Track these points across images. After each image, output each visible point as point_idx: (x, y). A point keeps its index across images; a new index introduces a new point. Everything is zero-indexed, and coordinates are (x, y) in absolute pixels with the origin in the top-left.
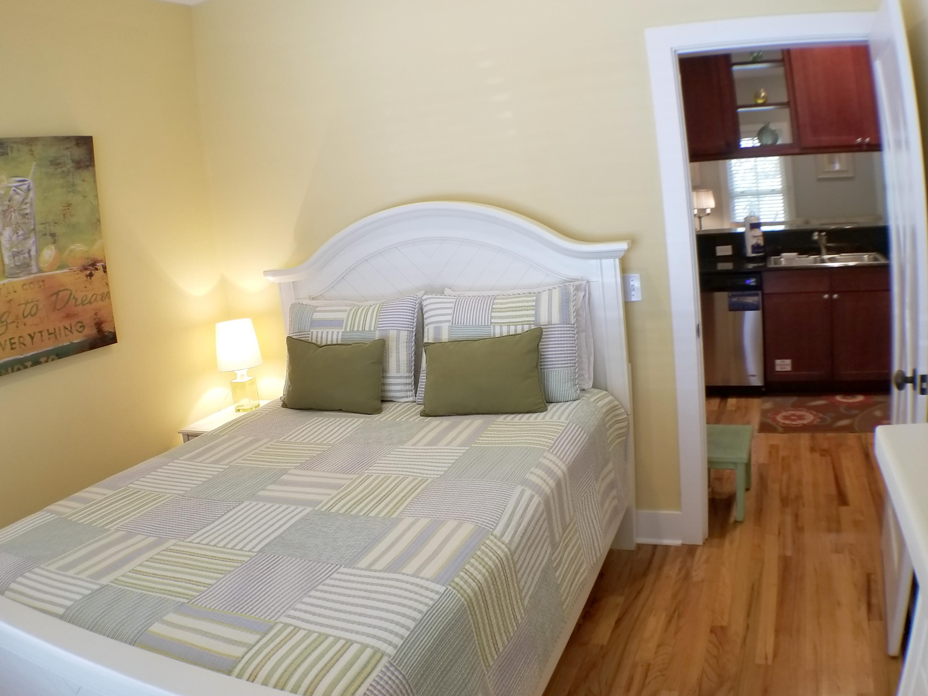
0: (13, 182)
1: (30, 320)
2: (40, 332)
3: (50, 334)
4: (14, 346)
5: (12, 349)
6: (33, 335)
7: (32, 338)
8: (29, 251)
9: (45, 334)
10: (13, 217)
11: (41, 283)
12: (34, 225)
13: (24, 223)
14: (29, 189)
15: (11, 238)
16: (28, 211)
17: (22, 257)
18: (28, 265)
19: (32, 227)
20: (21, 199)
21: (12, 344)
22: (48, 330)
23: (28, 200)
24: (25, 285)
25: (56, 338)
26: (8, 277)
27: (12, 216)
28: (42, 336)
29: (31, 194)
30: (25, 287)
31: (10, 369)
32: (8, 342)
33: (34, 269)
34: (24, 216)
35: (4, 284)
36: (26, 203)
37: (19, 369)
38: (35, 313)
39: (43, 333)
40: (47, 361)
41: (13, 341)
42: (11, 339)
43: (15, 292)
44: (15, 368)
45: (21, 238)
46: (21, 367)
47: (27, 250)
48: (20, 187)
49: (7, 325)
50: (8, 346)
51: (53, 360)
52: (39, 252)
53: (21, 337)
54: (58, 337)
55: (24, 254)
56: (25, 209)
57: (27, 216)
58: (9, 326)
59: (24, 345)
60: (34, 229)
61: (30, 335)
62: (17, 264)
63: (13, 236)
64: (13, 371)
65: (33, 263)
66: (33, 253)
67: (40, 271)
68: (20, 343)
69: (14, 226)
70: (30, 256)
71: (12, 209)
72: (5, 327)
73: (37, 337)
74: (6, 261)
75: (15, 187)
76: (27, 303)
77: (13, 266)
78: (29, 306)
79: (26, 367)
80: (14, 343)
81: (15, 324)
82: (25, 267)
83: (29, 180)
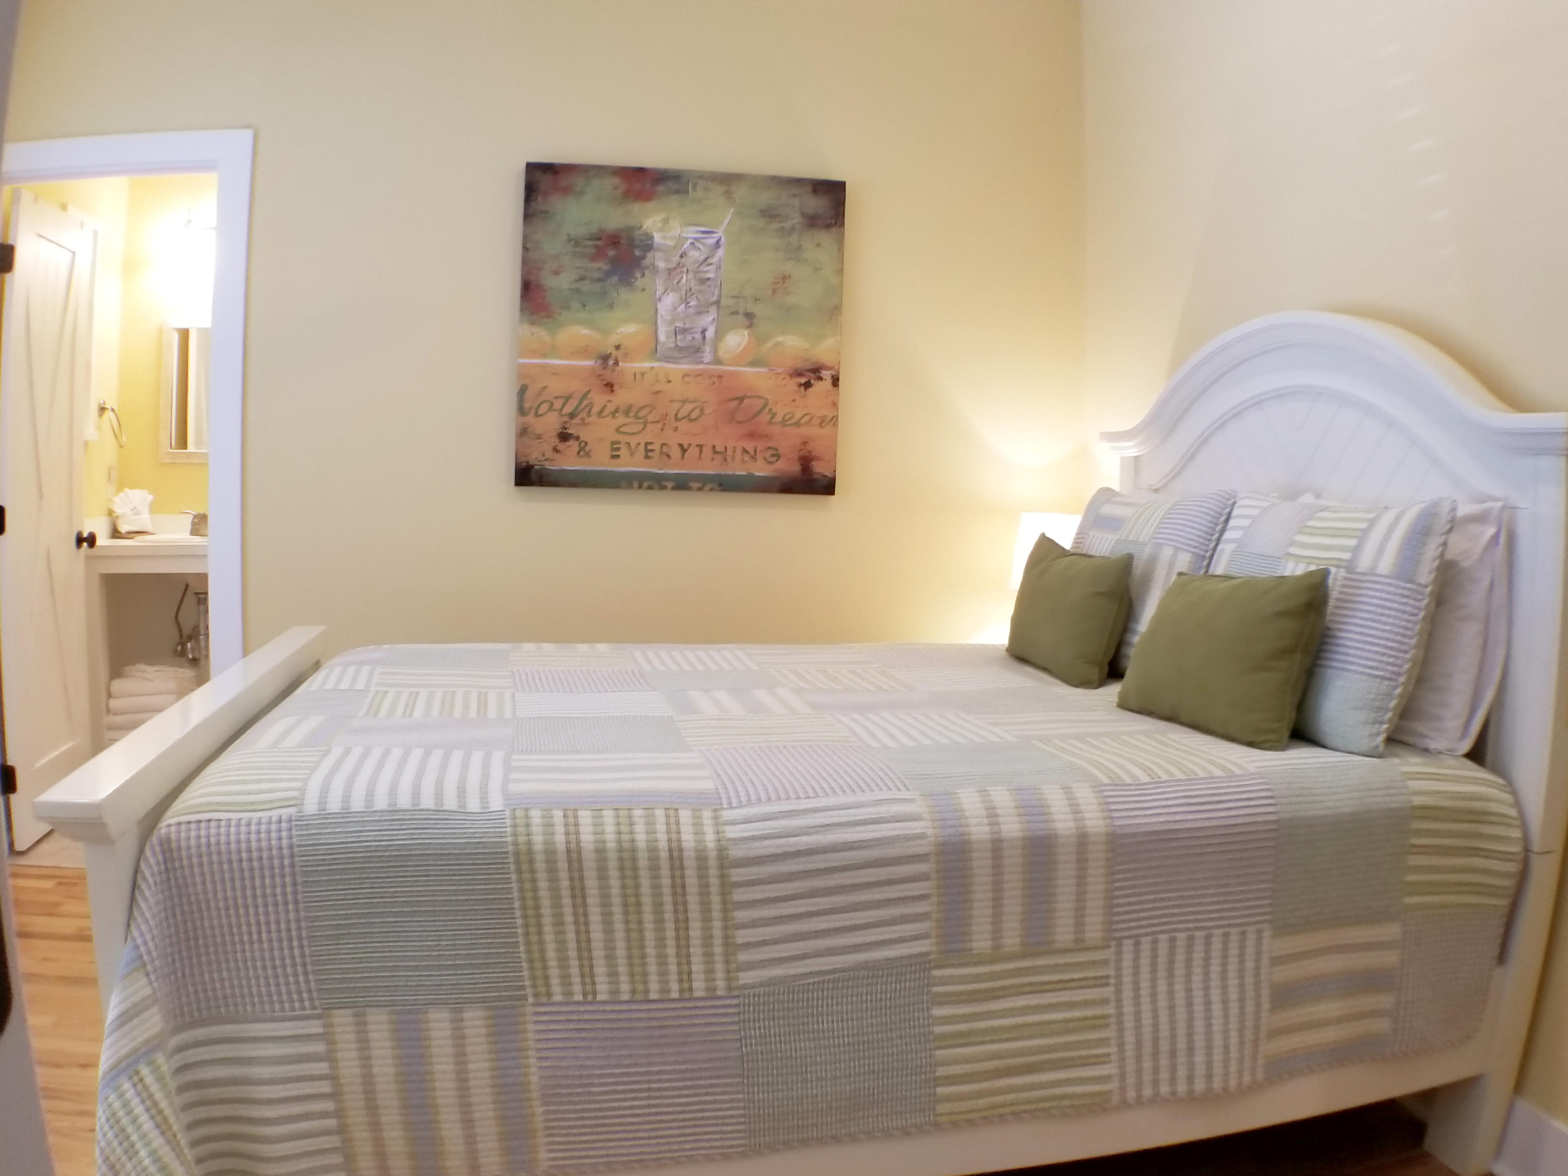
0: (691, 233)
1: (684, 426)
2: (700, 447)
3: (716, 453)
4: (650, 454)
5: (647, 457)
6: (686, 447)
7: (684, 451)
8: (704, 331)
9: (707, 451)
10: (684, 280)
11: (715, 379)
12: (720, 296)
13: (701, 292)
14: (717, 245)
15: (675, 308)
16: (711, 275)
17: (689, 337)
18: (698, 350)
19: (715, 298)
20: (702, 258)
21: (647, 451)
22: (714, 447)
23: (714, 260)
24: (685, 375)
25: (725, 460)
26: (659, 360)
27: (682, 278)
28: (701, 451)
29: (720, 253)
30: (687, 379)
31: (636, 484)
32: (642, 446)
33: (707, 356)
34: (704, 281)
35: (652, 368)
36: (711, 264)
37: (650, 488)
38: (695, 419)
39: (704, 449)
40: (700, 489)
41: (649, 447)
42: (647, 444)
43: (669, 382)
44: (646, 484)
45: (692, 310)
46: (656, 485)
47: (700, 330)
48: (703, 241)
49: (645, 424)
50: (641, 451)
51: (711, 490)
52: (720, 335)
53: (663, 445)
54: (729, 458)
55: (696, 333)
56: (707, 272)
57: (708, 283)
58: (648, 425)
59: (669, 456)
60: (718, 303)
61: (681, 445)
62: (680, 344)
63: (679, 306)
64: (640, 487)
65: (708, 348)
66: (710, 334)
67: (717, 361)
68: (662, 453)
69: (684, 292)
70: (704, 338)
71: (685, 269)
72: (641, 426)
73: (693, 452)
74: (662, 337)
75: (695, 239)
76: (685, 402)
77: (673, 346)
78: (688, 407)
79: (664, 488)
80: (652, 450)
81: (660, 426)
82: (694, 351)
83: (720, 233)
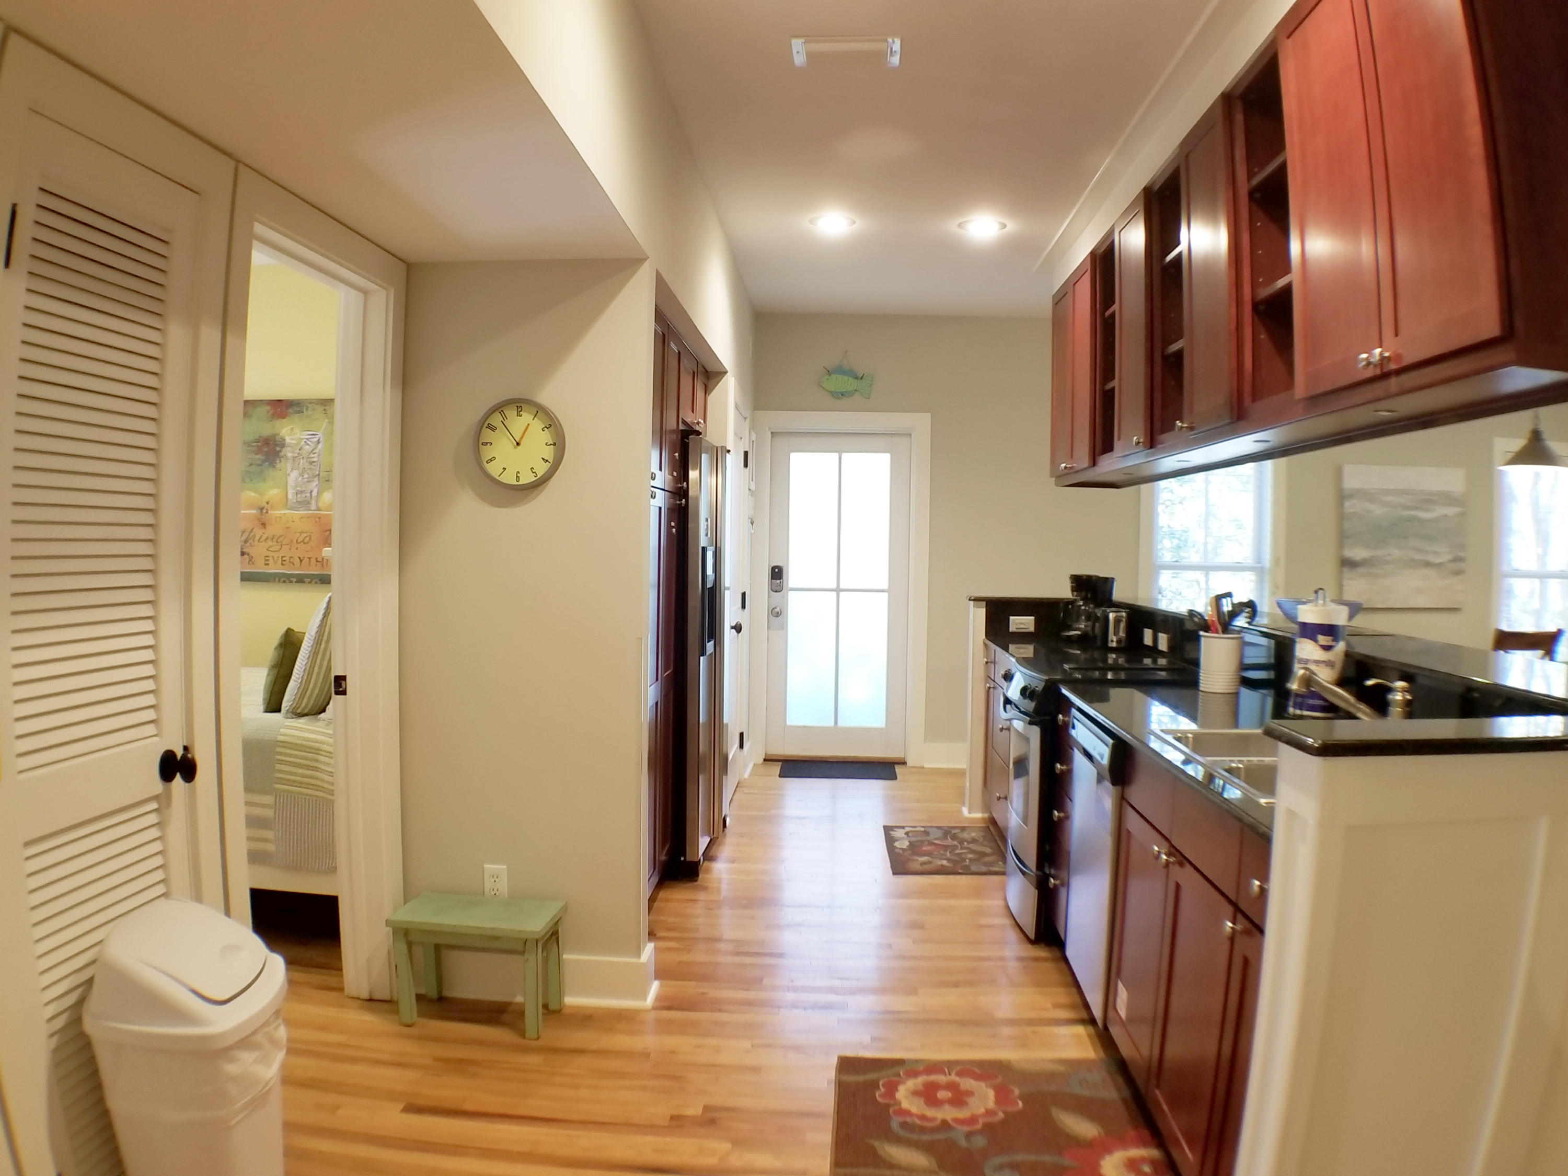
0: (305, 435)
1: (301, 546)
2: (310, 558)
3: (317, 561)
4: (284, 563)
5: (282, 564)
6: (302, 558)
7: (301, 561)
8: (311, 492)
9: (313, 561)
10: (301, 463)
11: (317, 519)
12: (319, 471)
13: (310, 469)
14: (318, 442)
15: (297, 479)
16: (315, 460)
17: (304, 495)
18: (308, 503)
19: (317, 473)
20: (311, 450)
21: (282, 561)
22: (317, 559)
23: (316, 451)
24: (302, 518)
25: (323, 566)
26: (289, 509)
27: (300, 462)
28: (310, 560)
29: (320, 446)
30: (302, 520)
31: (277, 579)
32: (280, 558)
33: (313, 507)
34: (311, 463)
35: (285, 514)
36: (315, 453)
37: (284, 582)
38: (308, 543)
39: (312, 559)
40: (310, 582)
41: (284, 559)
42: (282, 557)
43: (293, 522)
44: (282, 580)
45: (306, 480)
46: (287, 581)
47: (309, 491)
48: (310, 440)
49: (281, 545)
50: (280, 562)
51: (316, 583)
52: (319, 493)
53: (292, 557)
54: (325, 566)
55: (307, 493)
56: (313, 457)
57: (314, 464)
58: (283, 546)
59: (293, 564)
60: (319, 475)
61: (299, 558)
62: (299, 500)
63: (299, 478)
64: (279, 581)
65: (313, 502)
66: (314, 493)
67: (318, 509)
68: (290, 562)
69: (301, 470)
70: (311, 496)
71: (301, 457)
72: (279, 547)
73: (306, 561)
74: (290, 496)
75: (307, 439)
76: (302, 532)
77: (295, 501)
78: (304, 535)
79: (291, 582)
80: (285, 561)
81: (289, 546)
82: (306, 504)
83: (320, 434)
